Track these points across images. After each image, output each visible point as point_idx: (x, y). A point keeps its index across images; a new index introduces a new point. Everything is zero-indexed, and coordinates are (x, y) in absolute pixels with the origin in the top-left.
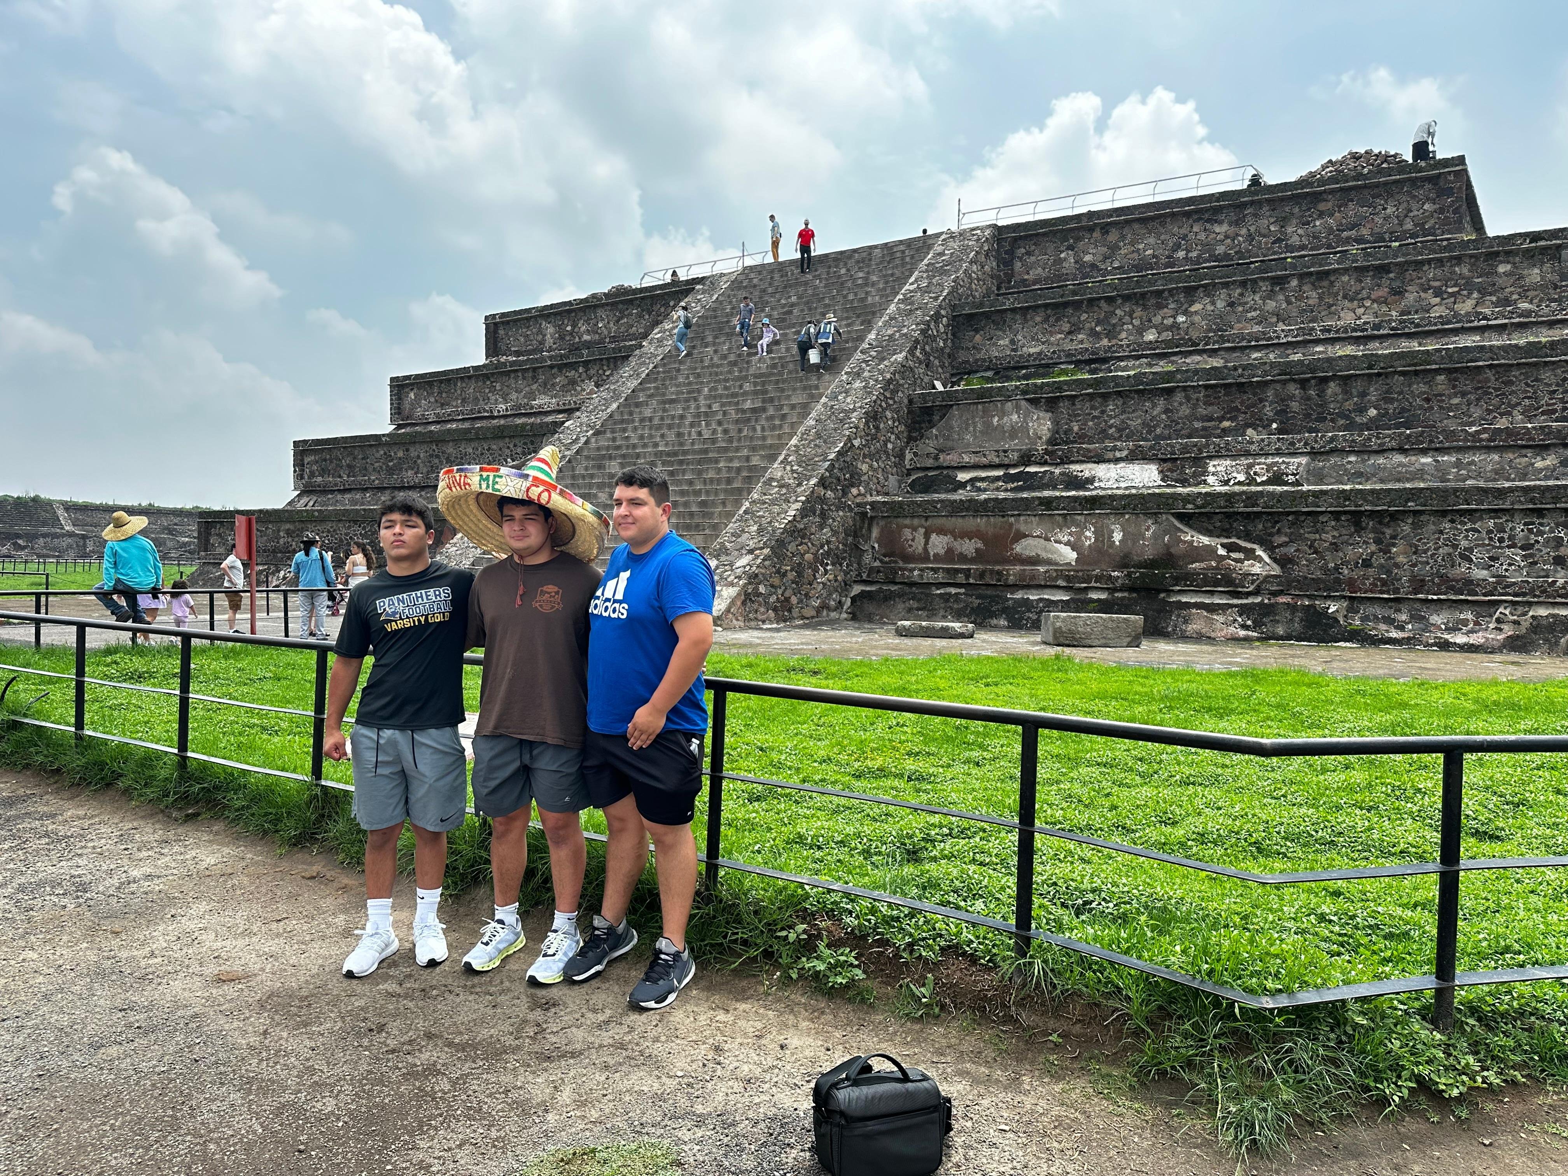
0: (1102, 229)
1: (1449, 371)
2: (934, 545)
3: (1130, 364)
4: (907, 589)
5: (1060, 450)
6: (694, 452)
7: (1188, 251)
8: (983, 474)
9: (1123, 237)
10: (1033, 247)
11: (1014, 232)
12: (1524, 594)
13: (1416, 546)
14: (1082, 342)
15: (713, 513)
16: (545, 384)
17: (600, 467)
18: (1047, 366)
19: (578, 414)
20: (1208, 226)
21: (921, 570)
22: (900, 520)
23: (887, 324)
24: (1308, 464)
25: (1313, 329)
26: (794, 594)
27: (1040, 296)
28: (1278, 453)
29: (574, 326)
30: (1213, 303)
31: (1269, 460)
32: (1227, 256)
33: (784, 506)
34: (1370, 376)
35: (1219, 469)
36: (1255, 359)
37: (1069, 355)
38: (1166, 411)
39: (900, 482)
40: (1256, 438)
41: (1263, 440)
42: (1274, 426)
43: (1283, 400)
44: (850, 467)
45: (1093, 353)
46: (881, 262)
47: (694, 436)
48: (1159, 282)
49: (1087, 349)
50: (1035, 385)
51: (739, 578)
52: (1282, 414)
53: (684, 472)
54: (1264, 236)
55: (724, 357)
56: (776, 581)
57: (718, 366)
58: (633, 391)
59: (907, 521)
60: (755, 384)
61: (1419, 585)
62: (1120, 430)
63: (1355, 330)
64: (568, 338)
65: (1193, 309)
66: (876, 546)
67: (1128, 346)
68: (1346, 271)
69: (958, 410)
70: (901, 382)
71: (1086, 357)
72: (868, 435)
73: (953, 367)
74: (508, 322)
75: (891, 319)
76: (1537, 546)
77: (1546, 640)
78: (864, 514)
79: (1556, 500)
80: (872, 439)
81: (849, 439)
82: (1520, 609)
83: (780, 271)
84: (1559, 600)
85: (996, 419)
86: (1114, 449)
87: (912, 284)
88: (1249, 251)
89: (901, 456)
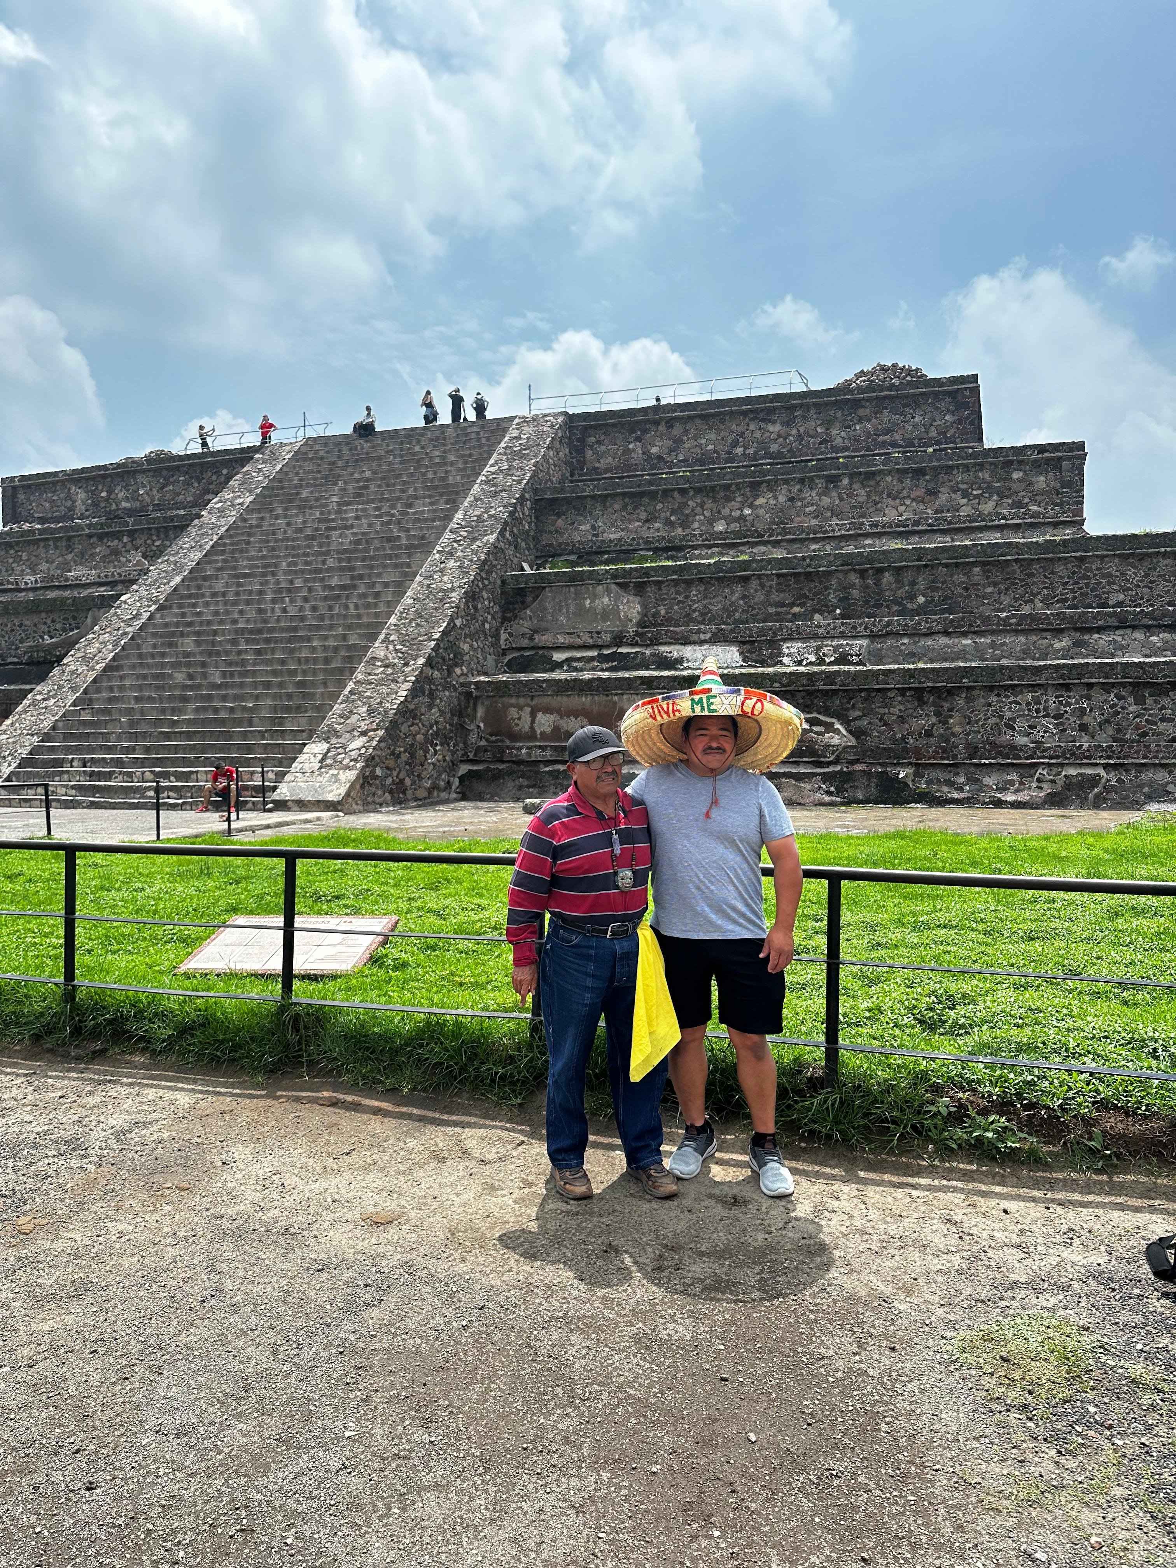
0: (667, 423)
1: (984, 564)
2: (540, 724)
3: (704, 552)
4: (514, 767)
5: (649, 632)
6: (282, 630)
7: (745, 448)
8: (579, 655)
9: (686, 432)
10: (603, 437)
11: (585, 421)
12: (1057, 757)
13: (970, 718)
14: (658, 530)
15: (314, 694)
16: (82, 554)
17: (171, 645)
18: (627, 552)
19: (135, 587)
20: (763, 425)
21: (528, 748)
22: (506, 700)
23: (472, 505)
24: (868, 646)
25: (863, 524)
26: (408, 776)
27: (618, 484)
28: (843, 636)
29: (110, 492)
30: (775, 498)
31: (835, 643)
32: (780, 454)
33: (393, 686)
34: (919, 567)
35: (792, 650)
36: (814, 551)
37: (647, 542)
38: (743, 597)
39: (497, 662)
40: (823, 622)
41: (829, 624)
42: (838, 611)
43: (845, 588)
44: (452, 647)
45: (669, 541)
46: (457, 442)
47: (278, 613)
48: (728, 477)
49: (664, 537)
50: (624, 569)
51: (355, 760)
52: (844, 600)
53: (273, 651)
54: (812, 437)
55: (300, 530)
56: (391, 763)
57: (293, 540)
58: (198, 564)
59: (513, 701)
60: (340, 560)
61: (973, 751)
62: (703, 614)
63: (898, 526)
64: (103, 505)
65: (757, 503)
66: (482, 725)
67: (701, 535)
68: (890, 472)
69: (550, 592)
70: (495, 563)
71: (663, 544)
72: (467, 615)
73: (537, 550)
74: (29, 486)
75: (477, 500)
76: (1066, 716)
77: (1078, 796)
78: (469, 694)
79: (1081, 676)
80: (472, 619)
81: (452, 619)
82: (1055, 770)
83: (348, 444)
84: (1085, 761)
85: (588, 601)
86: (699, 631)
87: (492, 466)
88: (800, 450)
89: (497, 636)
